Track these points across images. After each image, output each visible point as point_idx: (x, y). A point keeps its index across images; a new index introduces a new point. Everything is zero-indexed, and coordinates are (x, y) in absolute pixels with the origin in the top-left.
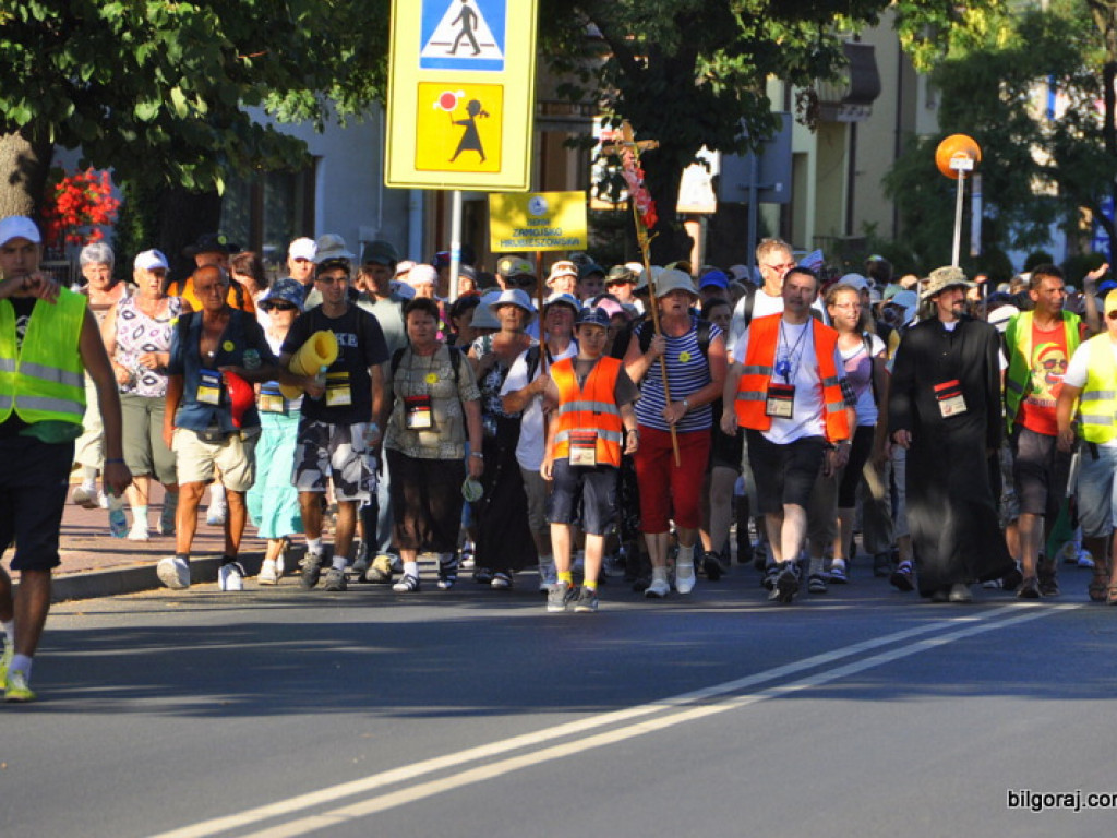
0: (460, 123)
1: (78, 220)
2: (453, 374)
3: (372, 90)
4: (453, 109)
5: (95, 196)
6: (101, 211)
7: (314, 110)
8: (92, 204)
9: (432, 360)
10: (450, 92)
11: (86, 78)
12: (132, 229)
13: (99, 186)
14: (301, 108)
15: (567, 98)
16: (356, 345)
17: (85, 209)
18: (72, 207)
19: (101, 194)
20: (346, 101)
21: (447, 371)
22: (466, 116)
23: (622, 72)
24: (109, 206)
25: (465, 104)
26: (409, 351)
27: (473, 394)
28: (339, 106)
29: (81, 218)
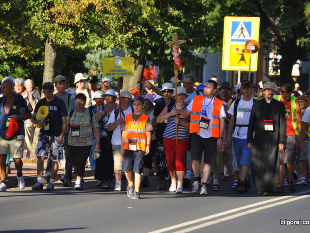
0: (241, 54)
1: (148, 78)
2: (90, 118)
3: (218, 47)
4: (239, 51)
5: (152, 72)
6: (154, 76)
7: (204, 52)
8: (151, 74)
9: (83, 113)
10: (237, 47)
11: (153, 44)
12: (161, 80)
13: (153, 70)
14: (201, 51)
15: (265, 48)
16: (57, 110)
17: (150, 75)
18: (147, 75)
19: (154, 72)
20: (212, 49)
21: (88, 117)
22: (241, 53)
23: (279, 42)
24: (155, 75)
25: (242, 50)
26: (75, 111)
27: (97, 125)
28: (210, 51)
29: (149, 77)
